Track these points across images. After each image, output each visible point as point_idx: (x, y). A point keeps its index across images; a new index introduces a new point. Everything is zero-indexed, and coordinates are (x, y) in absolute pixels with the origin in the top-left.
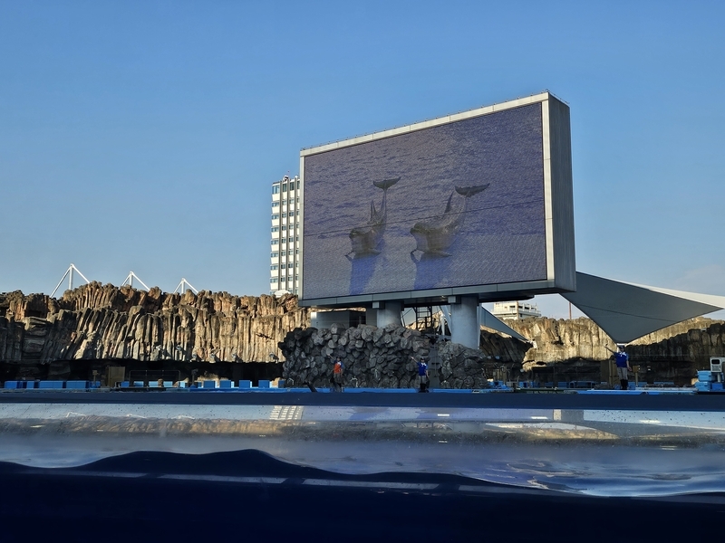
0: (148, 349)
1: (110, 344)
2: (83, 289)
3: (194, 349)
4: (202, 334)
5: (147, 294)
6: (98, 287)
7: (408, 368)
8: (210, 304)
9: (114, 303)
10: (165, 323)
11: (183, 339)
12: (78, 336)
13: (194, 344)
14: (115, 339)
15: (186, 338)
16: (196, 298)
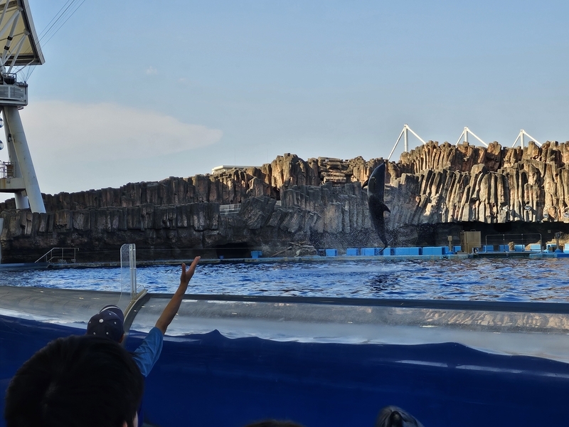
0: (495, 210)
1: (455, 206)
2: (419, 150)
3: (545, 209)
4: (552, 191)
5: (486, 150)
6: (434, 147)
8: (557, 156)
9: (453, 162)
10: (510, 181)
11: (532, 197)
12: (422, 200)
13: (544, 203)
14: (460, 202)
15: (535, 196)
16: (540, 150)
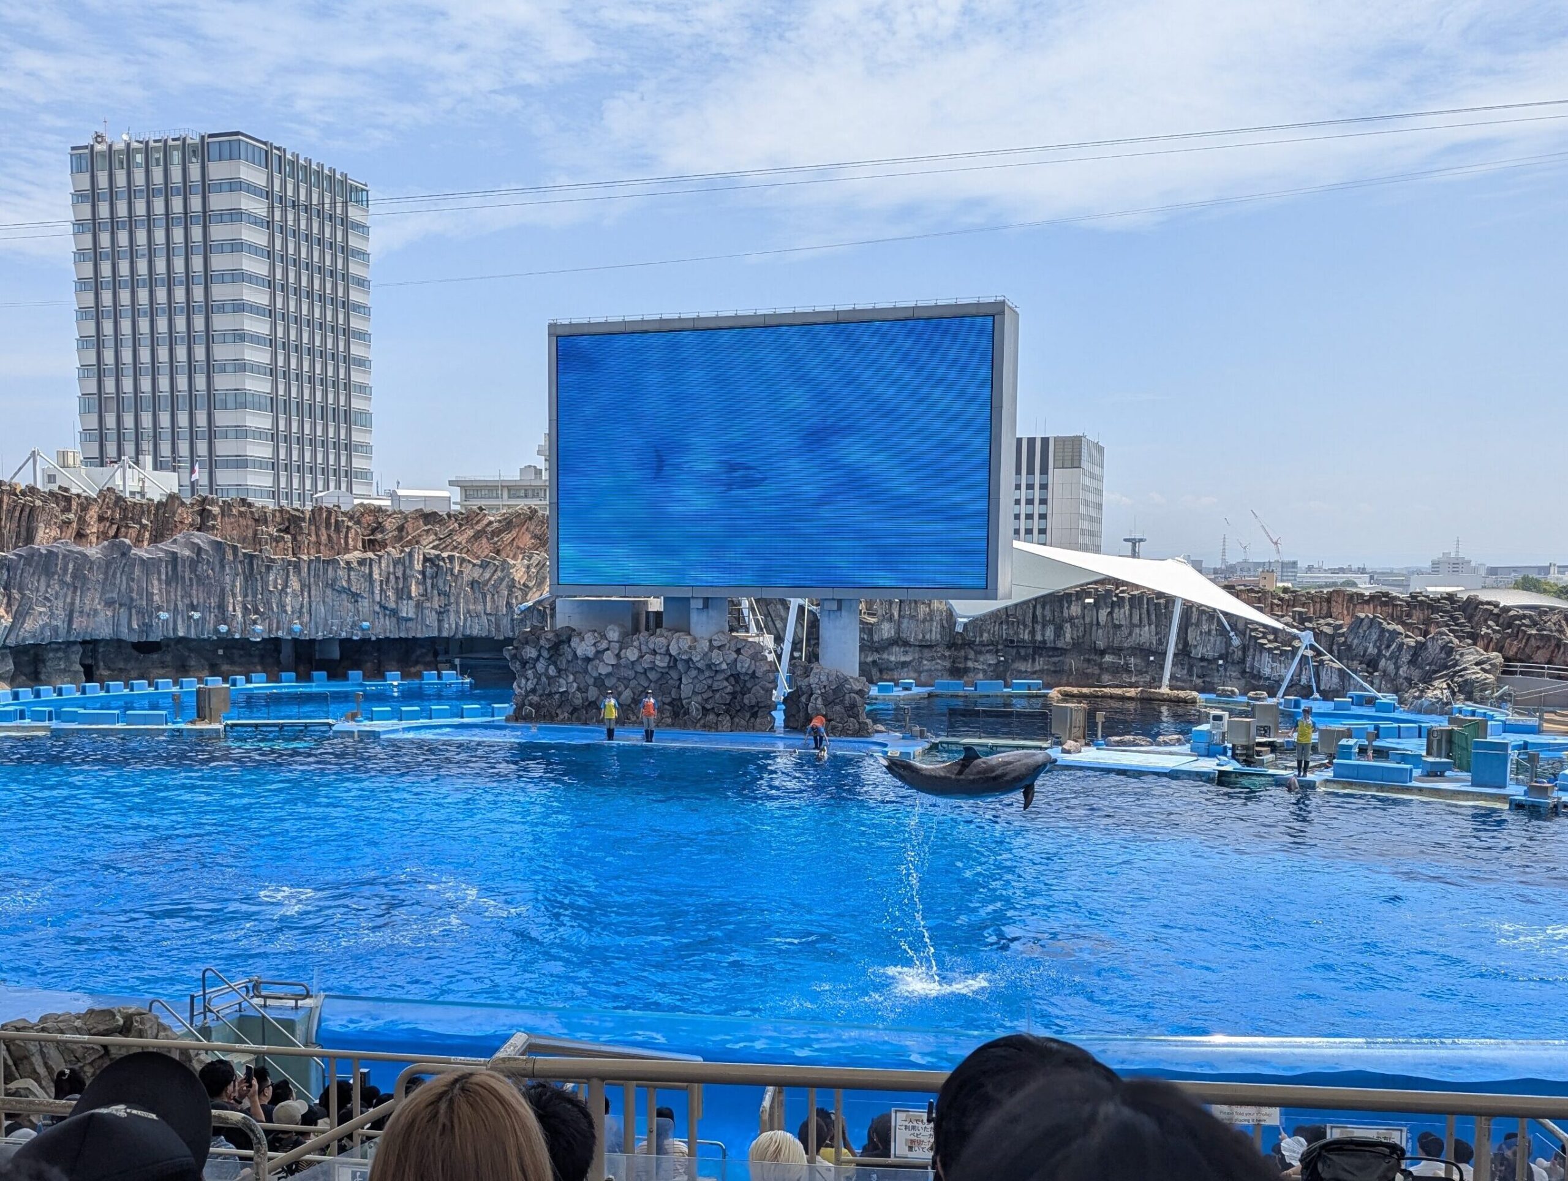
7: (746, 701)
